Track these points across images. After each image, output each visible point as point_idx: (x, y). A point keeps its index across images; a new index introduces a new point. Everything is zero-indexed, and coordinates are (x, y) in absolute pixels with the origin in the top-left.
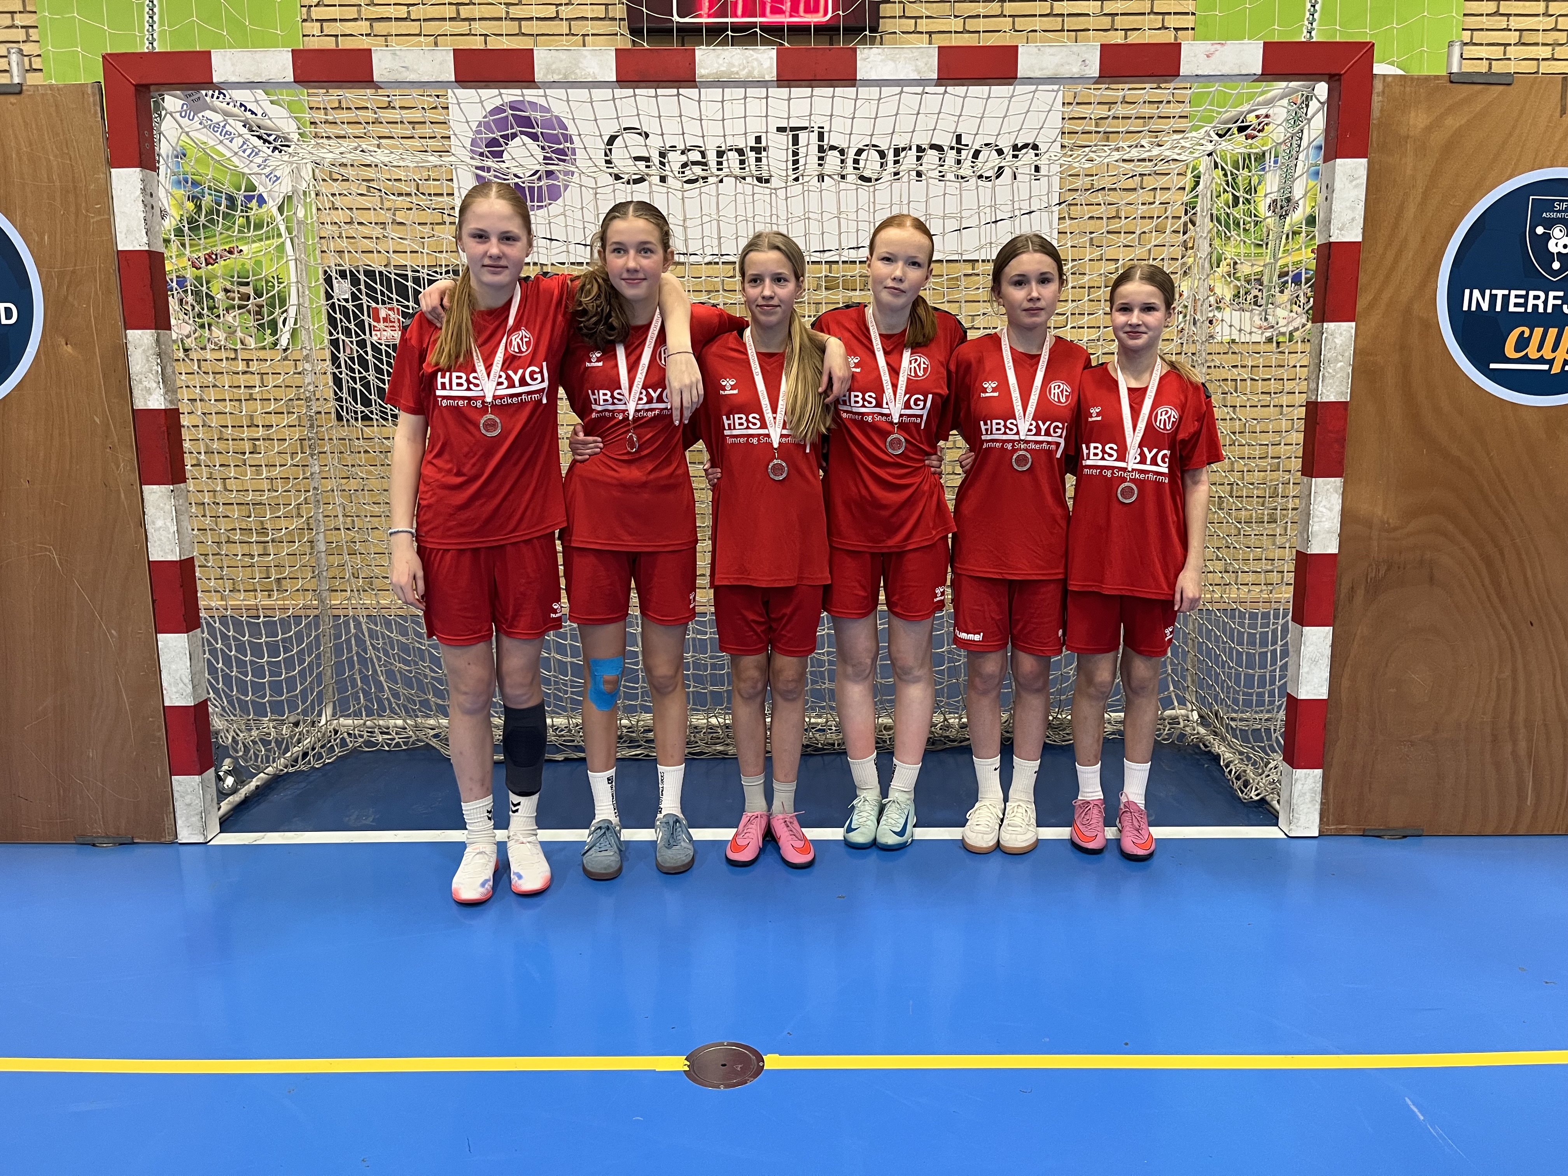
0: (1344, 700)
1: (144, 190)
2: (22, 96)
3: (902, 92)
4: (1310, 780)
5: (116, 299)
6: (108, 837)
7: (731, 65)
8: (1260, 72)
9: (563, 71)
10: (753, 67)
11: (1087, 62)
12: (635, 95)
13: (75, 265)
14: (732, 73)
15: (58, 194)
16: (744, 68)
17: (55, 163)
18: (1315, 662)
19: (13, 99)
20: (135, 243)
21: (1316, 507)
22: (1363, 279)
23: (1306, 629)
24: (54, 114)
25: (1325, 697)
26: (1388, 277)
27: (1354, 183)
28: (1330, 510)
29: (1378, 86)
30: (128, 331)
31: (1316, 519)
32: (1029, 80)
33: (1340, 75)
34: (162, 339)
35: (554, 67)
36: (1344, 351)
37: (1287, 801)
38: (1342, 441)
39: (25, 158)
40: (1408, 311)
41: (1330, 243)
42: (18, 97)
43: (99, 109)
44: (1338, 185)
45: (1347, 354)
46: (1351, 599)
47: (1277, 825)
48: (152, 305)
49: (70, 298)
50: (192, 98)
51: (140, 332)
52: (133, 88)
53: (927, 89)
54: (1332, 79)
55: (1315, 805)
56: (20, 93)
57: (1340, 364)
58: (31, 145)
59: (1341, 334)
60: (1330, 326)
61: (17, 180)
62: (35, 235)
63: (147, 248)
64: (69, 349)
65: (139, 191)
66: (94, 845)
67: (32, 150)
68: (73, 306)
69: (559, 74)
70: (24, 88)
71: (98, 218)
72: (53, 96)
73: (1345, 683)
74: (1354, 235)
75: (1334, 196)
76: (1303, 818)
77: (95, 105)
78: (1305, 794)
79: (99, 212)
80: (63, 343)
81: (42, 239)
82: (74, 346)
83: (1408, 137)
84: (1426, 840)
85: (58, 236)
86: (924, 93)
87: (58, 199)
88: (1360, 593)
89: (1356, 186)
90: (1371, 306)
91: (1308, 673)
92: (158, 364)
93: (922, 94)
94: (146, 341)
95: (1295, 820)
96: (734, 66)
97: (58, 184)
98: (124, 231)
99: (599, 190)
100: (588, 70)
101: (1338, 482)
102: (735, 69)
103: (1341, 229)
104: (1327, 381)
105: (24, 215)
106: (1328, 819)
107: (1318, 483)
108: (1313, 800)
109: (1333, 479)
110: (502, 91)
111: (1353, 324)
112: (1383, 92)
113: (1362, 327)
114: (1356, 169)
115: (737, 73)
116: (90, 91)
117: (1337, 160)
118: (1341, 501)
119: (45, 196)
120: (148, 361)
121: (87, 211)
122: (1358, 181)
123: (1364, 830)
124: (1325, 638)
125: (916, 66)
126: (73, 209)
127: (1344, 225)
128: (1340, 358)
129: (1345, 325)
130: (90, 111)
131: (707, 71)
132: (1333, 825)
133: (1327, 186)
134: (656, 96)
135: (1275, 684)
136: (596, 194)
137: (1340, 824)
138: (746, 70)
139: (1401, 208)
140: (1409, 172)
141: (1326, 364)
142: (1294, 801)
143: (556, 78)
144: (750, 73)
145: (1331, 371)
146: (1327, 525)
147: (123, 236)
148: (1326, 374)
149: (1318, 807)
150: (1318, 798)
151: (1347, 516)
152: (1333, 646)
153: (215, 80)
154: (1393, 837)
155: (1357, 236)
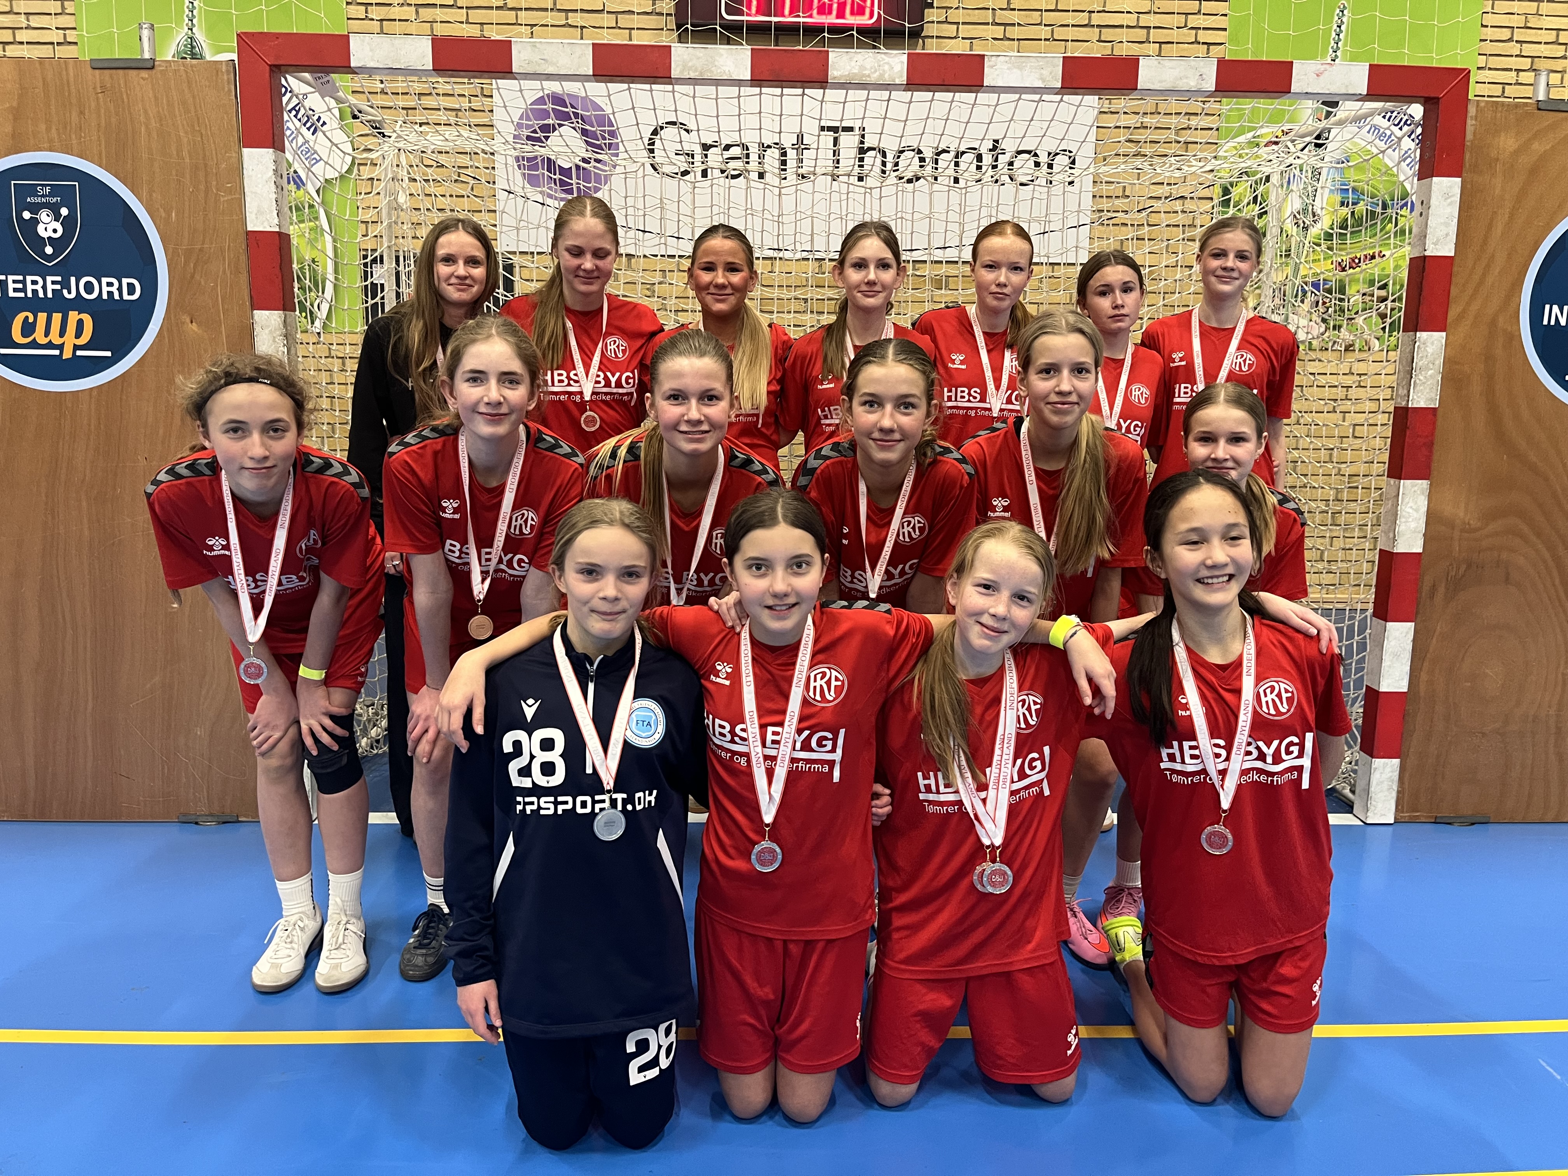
0: (1422, 694)
1: (275, 171)
2: (154, 71)
3: (1020, 98)
4: (1388, 769)
5: (244, 279)
6: (211, 815)
7: (862, 67)
8: (1365, 93)
9: (700, 69)
10: (884, 71)
11: (1204, 76)
12: (761, 94)
13: (203, 244)
14: (864, 75)
15: (188, 171)
16: (876, 71)
17: (185, 140)
18: (1396, 656)
19: (144, 74)
20: (266, 224)
21: (1403, 507)
22: (1454, 291)
23: (1390, 625)
24: (186, 91)
25: (1405, 690)
26: (1476, 290)
27: (1449, 200)
28: (1417, 510)
29: (1472, 110)
30: (255, 312)
31: (1403, 520)
32: (1148, 92)
33: (1438, 99)
34: (288, 320)
35: (690, 64)
36: (1435, 359)
37: (1364, 790)
38: (1430, 445)
39: (154, 135)
40: (1493, 323)
41: (1425, 257)
42: (150, 72)
43: (233, 87)
44: (1433, 202)
45: (1437, 362)
46: (1432, 596)
47: (1351, 812)
48: (281, 286)
49: (197, 277)
50: (321, 81)
51: (267, 312)
52: (268, 68)
53: (1045, 97)
54: (1427, 101)
55: (1391, 793)
56: (153, 68)
57: (1430, 372)
58: (161, 120)
59: (1432, 343)
60: (1422, 335)
61: (145, 156)
62: (161, 210)
63: (277, 230)
64: (194, 326)
65: (271, 173)
66: (197, 823)
67: (162, 125)
68: (200, 284)
69: (696, 71)
70: (156, 63)
71: (230, 198)
72: (186, 72)
73: (1424, 676)
74: (1448, 250)
75: (1430, 212)
76: (1380, 805)
77: (229, 83)
78: (1382, 782)
79: (230, 191)
80: (188, 320)
81: (169, 215)
82: (199, 325)
83: (1497, 159)
84: (1491, 827)
85: (187, 211)
86: (1041, 100)
87: (188, 176)
88: (1441, 590)
89: (1450, 204)
90: (1461, 317)
91: (1390, 667)
92: (284, 345)
93: (1038, 102)
94: (273, 322)
95: (1373, 808)
96: (866, 69)
97: (187, 160)
98: (255, 212)
100: (724, 68)
101: (1424, 484)
102: (867, 72)
103: (1435, 244)
104: (1418, 388)
105: (151, 192)
106: (1403, 807)
107: (1406, 485)
108: (1390, 788)
109: (1420, 481)
110: (631, 85)
111: (1444, 334)
112: (1477, 117)
113: (1451, 337)
114: (1450, 187)
115: (869, 76)
116: (224, 69)
117: (1435, 179)
118: (1426, 503)
119: (174, 173)
120: (274, 341)
121: (218, 190)
122: (1453, 199)
123: (1436, 817)
124: (1407, 633)
125: (1041, 74)
126: (202, 187)
127: (1438, 240)
128: (1431, 366)
129: (1436, 335)
130: (223, 89)
131: (839, 73)
132: (1407, 812)
133: (1422, 203)
134: (782, 95)
135: (1350, 677)
137: (1413, 811)
138: (877, 73)
139: (1490, 227)
140: (1497, 191)
141: (1418, 371)
142: (1372, 789)
143: (692, 75)
144: (882, 76)
145: (1421, 378)
146: (1413, 525)
147: (253, 216)
148: (1418, 381)
149: (1394, 794)
150: (1395, 787)
151: (1432, 517)
152: (1414, 641)
153: (352, 65)
154: (1462, 824)
155: (1450, 251)
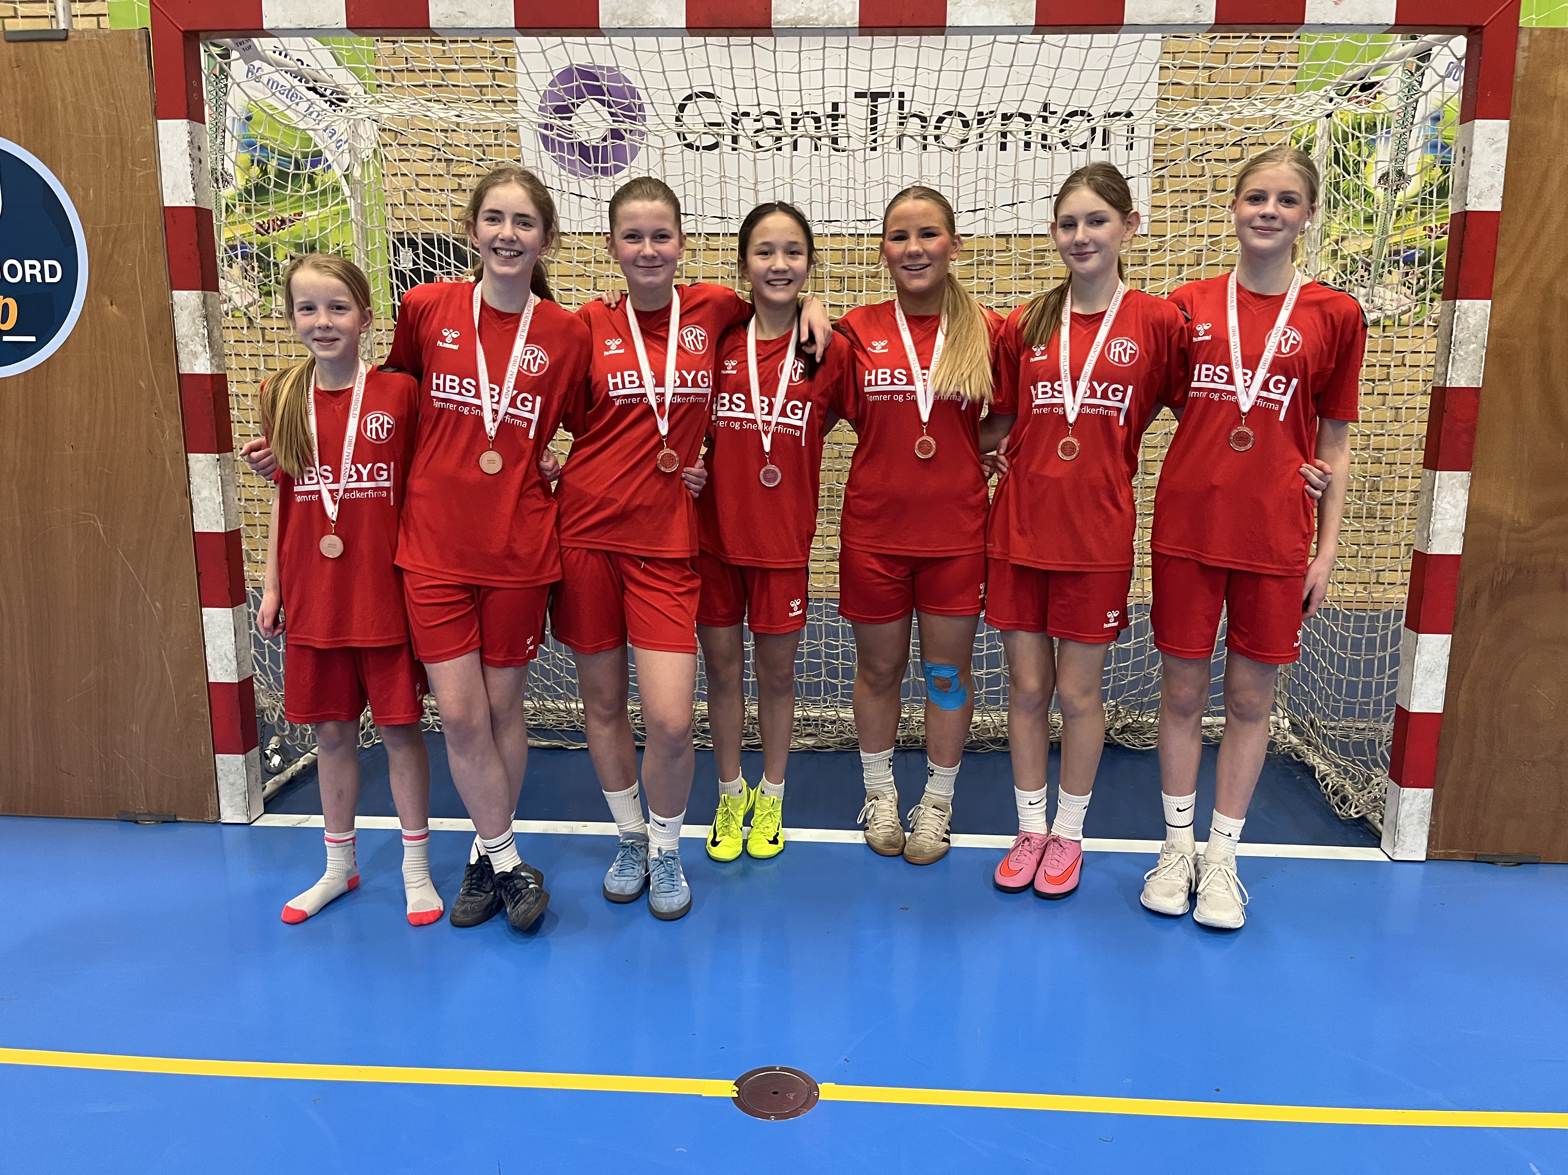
0: (1461, 716)
1: (191, 143)
2: (68, 42)
3: (995, 41)
4: (1419, 800)
5: (162, 258)
6: (149, 814)
7: (809, 9)
8: (1393, 22)
9: (630, 17)
10: (833, 13)
11: (1202, 7)
12: (706, 45)
13: (121, 222)
14: (811, 19)
15: (104, 146)
16: (823, 15)
17: (101, 115)
18: (1430, 672)
19: (58, 46)
20: (182, 199)
21: (1439, 502)
22: (1501, 253)
23: (1422, 637)
24: (101, 63)
25: (1440, 711)
26: (1528, 251)
27: (1494, 146)
28: (1455, 507)
29: (1524, 40)
30: (174, 292)
31: (1438, 517)
32: (1136, 28)
33: (1482, 27)
34: (209, 301)
35: (619, 12)
36: (1478, 331)
37: (1392, 822)
38: (1472, 431)
39: (70, 109)
40: (1549, 289)
41: (1466, 212)
42: (63, 44)
43: (146, 56)
44: (1476, 148)
45: (1480, 335)
46: (1473, 604)
47: (1379, 846)
48: (199, 264)
49: (116, 257)
50: (244, 46)
51: (186, 292)
52: (181, 34)
53: (1023, 38)
54: (1473, 32)
55: (1423, 827)
56: (66, 39)
57: (1472, 346)
58: (76, 94)
59: (1475, 313)
60: (1463, 304)
61: (62, 132)
62: (80, 189)
63: (194, 205)
64: (114, 309)
65: (186, 145)
66: (136, 822)
67: (78, 100)
68: (118, 264)
69: (625, 20)
70: (70, 34)
71: (144, 172)
72: (100, 43)
73: (1463, 696)
74: (1494, 204)
75: (1472, 160)
76: (1409, 840)
77: (141, 53)
78: (1413, 814)
79: (145, 166)
80: (108, 303)
81: (87, 193)
82: (119, 306)
83: (1556, 97)
84: (1542, 869)
85: (104, 190)
86: (1019, 42)
87: (104, 152)
88: (1484, 600)
89: (1497, 150)
90: (1508, 284)
91: (1422, 684)
92: (204, 327)
93: (1016, 44)
94: (192, 303)
95: (1401, 843)
96: (813, 11)
97: (103, 136)
98: (171, 186)
99: (666, 151)
100: (656, 15)
101: (1464, 476)
102: (813, 15)
103: (1479, 197)
104: (1457, 365)
105: (69, 169)
106: (1437, 842)
107: (1443, 477)
108: (1421, 821)
109: (1459, 473)
110: (565, 39)
111: (1490, 302)
112: (1529, 47)
113: (1497, 305)
114: (1496, 131)
115: (817, 19)
116: (137, 37)
117: (1476, 121)
118: (1467, 498)
119: (91, 149)
120: (194, 322)
121: (133, 164)
122: (1498, 145)
123: (1476, 855)
124: (1443, 646)
125: (1012, 11)
126: (118, 163)
127: (1481, 193)
128: (1473, 339)
129: (1479, 303)
130: (136, 59)
131: (784, 17)
132: (1441, 849)
133: (1464, 150)
134: (729, 46)
135: (1382, 694)
136: (663, 154)
137: (1450, 848)
138: (826, 16)
139: (1545, 177)
140: (1555, 135)
141: (1457, 345)
142: (1400, 822)
143: (622, 24)
144: (831, 18)
145: (1462, 353)
146: (1451, 523)
147: (170, 191)
148: (1457, 357)
149: (1426, 829)
150: (1427, 820)
151: (1473, 515)
152: (1451, 656)
153: (265, 27)
154: (1507, 864)
155: (1496, 205)
